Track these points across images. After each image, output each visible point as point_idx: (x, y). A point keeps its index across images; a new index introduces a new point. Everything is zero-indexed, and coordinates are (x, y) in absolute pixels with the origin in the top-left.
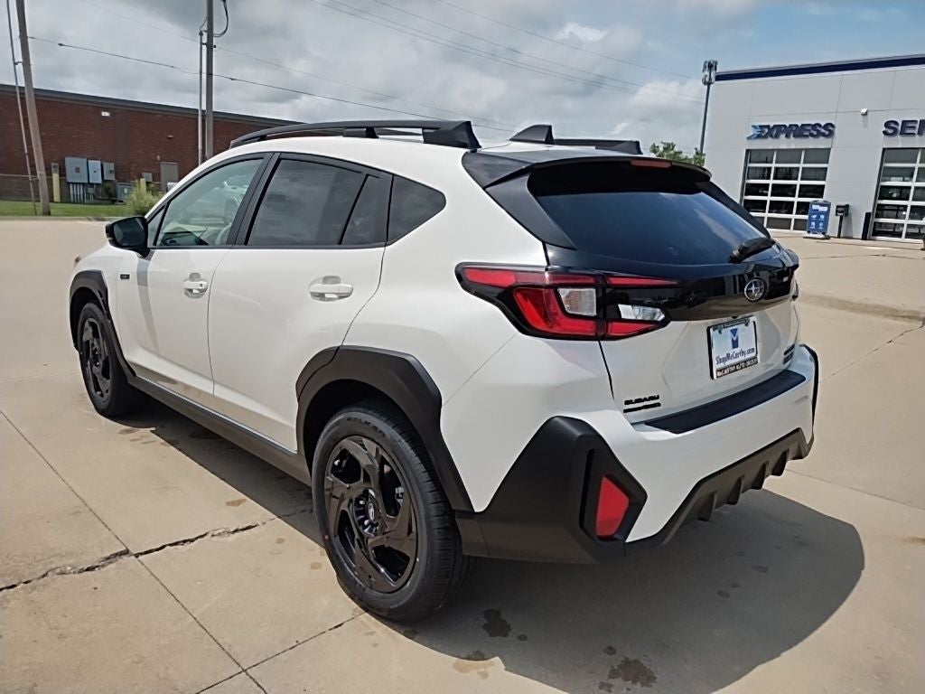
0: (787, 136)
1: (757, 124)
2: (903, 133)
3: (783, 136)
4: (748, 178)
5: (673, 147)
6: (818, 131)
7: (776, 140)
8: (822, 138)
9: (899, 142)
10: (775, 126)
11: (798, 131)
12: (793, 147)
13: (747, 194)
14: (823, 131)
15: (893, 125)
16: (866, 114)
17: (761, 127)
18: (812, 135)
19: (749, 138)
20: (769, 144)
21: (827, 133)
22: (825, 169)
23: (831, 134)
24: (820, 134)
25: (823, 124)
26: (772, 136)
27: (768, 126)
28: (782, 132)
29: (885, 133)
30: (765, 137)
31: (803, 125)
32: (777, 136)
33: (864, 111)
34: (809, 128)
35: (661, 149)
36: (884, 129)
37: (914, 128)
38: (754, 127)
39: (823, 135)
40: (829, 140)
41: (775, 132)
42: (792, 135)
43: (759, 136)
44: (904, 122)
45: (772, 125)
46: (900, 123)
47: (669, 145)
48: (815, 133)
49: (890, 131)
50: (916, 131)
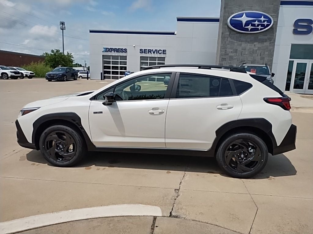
0: (114, 52)
1: (105, 47)
2: (144, 53)
3: (113, 52)
4: (104, 64)
5: (59, 51)
6: (123, 51)
7: (111, 53)
8: (124, 53)
9: (144, 55)
10: (110, 48)
11: (117, 50)
12: (116, 55)
13: (104, 69)
14: (124, 51)
15: (142, 50)
16: (134, 47)
17: (106, 48)
18: (121, 52)
19: (103, 52)
20: (109, 54)
21: (125, 51)
22: (126, 62)
23: (126, 52)
24: (123, 52)
25: (124, 49)
26: (110, 51)
27: (108, 48)
28: (113, 50)
29: (140, 52)
30: (108, 51)
31: (118, 49)
32: (111, 52)
33: (134, 46)
34: (120, 50)
35: (55, 51)
36: (140, 51)
37: (147, 51)
38: (104, 48)
39: (124, 52)
40: (126, 53)
41: (110, 50)
42: (115, 52)
43: (106, 51)
44: (144, 49)
45: (109, 48)
46: (143, 50)
47: (58, 50)
48: (122, 51)
49: (141, 52)
50: (147, 52)
